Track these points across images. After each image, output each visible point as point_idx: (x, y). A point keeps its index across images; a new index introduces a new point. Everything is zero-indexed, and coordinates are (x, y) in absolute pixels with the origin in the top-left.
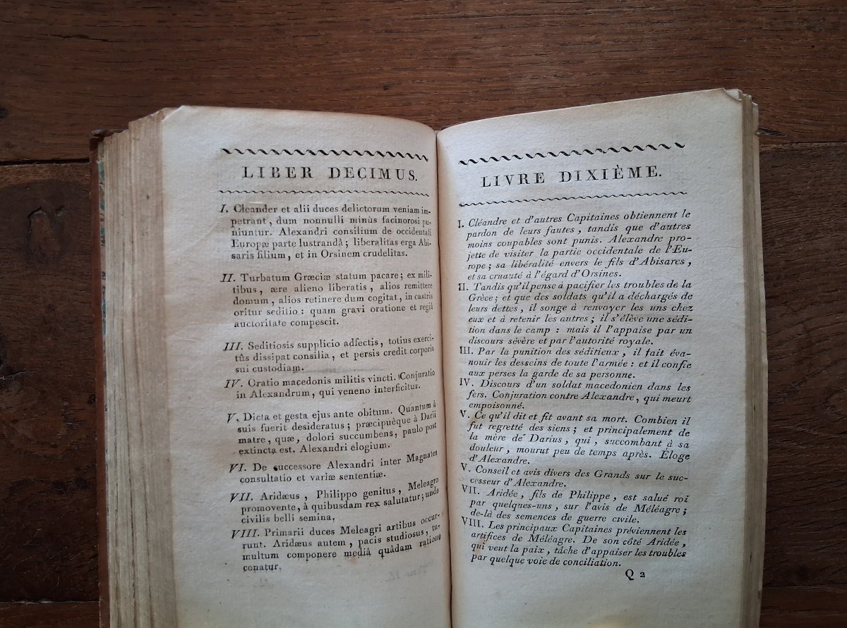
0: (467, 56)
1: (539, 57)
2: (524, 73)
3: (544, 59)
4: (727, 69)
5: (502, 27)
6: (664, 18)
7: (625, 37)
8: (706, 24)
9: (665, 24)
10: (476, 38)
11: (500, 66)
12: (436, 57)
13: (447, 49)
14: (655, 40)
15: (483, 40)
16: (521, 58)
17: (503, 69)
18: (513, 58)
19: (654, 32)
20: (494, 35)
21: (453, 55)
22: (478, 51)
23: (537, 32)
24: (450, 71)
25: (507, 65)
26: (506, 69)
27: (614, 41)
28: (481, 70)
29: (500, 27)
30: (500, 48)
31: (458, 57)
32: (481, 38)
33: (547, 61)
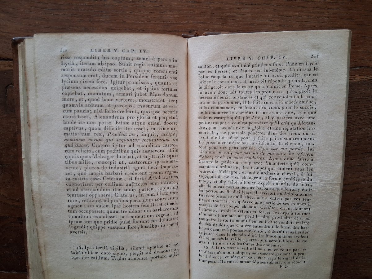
0: (233, 18)
1: (270, 22)
2: (261, 29)
3: (273, 23)
4: (362, 36)
5: (252, 4)
6: (335, 7)
7: (314, 15)
8: (355, 12)
9: (334, 10)
10: (238, 8)
11: (250, 25)
12: (217, 17)
13: (223, 13)
14: (329, 18)
15: (242, 10)
16: (261, 21)
17: (251, 26)
18: (257, 21)
19: (329, 13)
20: (248, 8)
21: (226, 17)
22: (239, 16)
23: (270, 8)
24: (223, 25)
25: (253, 25)
26: (252, 27)
27: (308, 16)
28: (240, 26)
29: (251, 4)
30: (250, 15)
31: (228, 18)
32: (241, 9)
33: (274, 24)
